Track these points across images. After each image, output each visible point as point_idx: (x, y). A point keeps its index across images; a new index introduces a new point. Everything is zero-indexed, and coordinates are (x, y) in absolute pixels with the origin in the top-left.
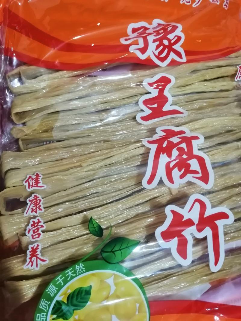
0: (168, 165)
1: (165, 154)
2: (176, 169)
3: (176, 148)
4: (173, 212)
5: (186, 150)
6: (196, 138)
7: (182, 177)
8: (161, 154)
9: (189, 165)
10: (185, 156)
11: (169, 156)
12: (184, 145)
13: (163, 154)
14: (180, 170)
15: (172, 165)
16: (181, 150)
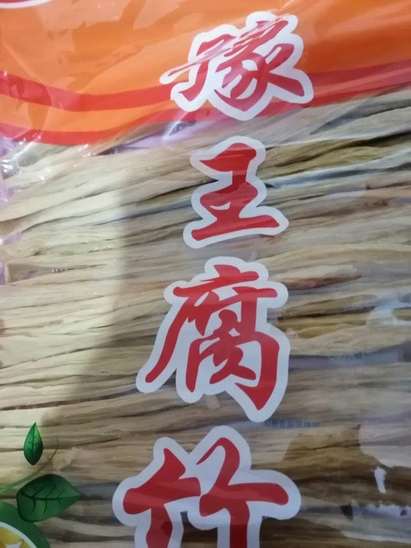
0: (195, 345)
1: (194, 322)
2: (210, 359)
3: (217, 313)
4: (167, 452)
5: (239, 320)
6: (271, 293)
7: (215, 379)
8: (187, 320)
9: (240, 354)
10: (234, 333)
11: (201, 327)
12: (236, 308)
13: (190, 321)
14: (217, 362)
15: (203, 347)
16: (227, 317)
